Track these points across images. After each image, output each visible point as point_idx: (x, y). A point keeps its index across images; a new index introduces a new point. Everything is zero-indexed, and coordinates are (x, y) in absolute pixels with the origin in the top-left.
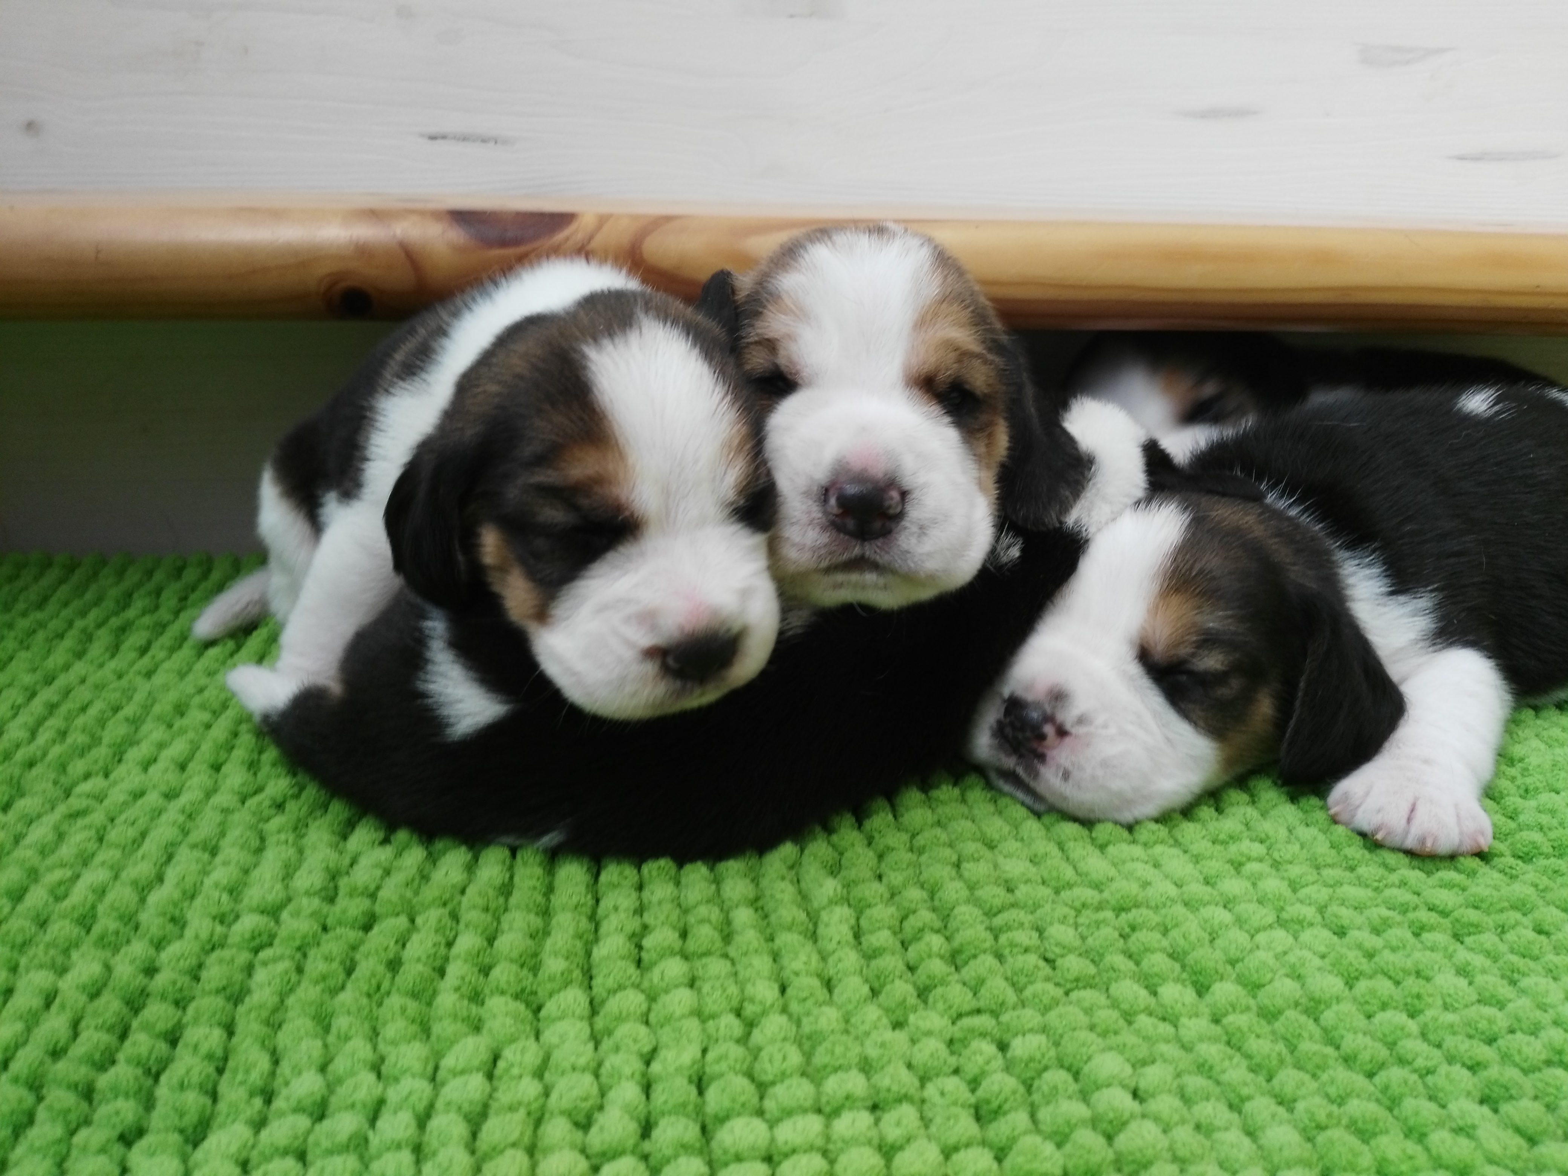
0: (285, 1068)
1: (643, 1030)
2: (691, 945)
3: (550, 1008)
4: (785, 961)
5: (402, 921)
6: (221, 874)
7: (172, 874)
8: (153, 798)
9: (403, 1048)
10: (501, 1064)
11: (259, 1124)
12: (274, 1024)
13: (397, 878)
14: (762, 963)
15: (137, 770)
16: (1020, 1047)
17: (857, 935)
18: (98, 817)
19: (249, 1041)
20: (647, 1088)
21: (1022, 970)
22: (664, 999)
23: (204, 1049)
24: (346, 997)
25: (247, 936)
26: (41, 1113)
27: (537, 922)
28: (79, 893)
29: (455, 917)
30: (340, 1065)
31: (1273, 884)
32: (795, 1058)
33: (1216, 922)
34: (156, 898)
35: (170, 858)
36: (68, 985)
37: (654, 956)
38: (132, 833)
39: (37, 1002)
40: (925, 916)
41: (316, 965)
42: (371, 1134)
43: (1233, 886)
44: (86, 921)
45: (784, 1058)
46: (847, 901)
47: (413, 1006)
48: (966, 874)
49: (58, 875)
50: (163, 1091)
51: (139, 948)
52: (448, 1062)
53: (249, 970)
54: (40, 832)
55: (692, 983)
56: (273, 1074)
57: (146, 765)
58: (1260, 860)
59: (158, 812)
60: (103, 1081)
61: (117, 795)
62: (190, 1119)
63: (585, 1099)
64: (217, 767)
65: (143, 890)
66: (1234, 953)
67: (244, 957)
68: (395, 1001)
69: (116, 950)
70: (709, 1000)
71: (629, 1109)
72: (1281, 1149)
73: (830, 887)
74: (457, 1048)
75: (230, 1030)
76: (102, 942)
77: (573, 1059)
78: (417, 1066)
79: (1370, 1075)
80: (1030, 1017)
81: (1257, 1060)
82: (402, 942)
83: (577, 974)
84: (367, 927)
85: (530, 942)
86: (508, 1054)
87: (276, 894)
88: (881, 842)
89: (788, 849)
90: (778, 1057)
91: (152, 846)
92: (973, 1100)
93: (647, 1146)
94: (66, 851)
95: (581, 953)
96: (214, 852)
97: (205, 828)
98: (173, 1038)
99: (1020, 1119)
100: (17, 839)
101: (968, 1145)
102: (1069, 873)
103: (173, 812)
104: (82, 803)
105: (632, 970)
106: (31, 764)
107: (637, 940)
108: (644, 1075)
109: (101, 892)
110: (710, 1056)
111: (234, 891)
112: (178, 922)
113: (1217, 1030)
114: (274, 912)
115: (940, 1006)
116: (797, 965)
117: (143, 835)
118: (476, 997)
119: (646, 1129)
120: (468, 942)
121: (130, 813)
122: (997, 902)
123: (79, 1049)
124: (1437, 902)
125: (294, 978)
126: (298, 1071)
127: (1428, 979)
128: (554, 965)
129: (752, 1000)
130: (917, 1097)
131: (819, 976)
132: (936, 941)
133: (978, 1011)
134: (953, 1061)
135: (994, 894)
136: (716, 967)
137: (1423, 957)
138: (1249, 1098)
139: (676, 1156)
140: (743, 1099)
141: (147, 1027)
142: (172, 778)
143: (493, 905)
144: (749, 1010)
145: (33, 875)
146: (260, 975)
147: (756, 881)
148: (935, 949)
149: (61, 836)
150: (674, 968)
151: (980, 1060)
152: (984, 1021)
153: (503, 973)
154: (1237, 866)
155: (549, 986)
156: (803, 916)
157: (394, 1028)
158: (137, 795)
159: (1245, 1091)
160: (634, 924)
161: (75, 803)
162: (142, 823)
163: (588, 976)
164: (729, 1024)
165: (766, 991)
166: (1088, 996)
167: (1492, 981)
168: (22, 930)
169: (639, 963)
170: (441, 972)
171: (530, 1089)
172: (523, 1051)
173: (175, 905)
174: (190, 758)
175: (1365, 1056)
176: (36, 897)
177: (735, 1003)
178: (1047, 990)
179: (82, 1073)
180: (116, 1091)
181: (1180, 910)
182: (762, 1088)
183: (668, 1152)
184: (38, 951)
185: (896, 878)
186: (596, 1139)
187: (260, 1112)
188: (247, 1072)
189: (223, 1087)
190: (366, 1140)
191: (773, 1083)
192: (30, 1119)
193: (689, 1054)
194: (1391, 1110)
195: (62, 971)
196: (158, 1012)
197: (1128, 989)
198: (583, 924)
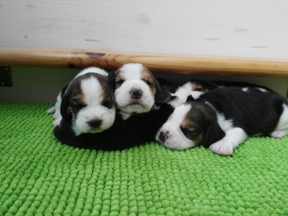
1: (99, 170)
4: (121, 163)
5: (69, 155)
7: (38, 147)
9: (66, 170)
10: (79, 173)
12: (49, 166)
13: (70, 150)
17: (133, 160)
18: (29, 139)
21: (154, 166)
22: (103, 167)
26: (17, 175)
29: (76, 155)
30: (57, 172)
33: (186, 162)
34: (36, 150)
35: (38, 145)
36: (22, 160)
37: (103, 161)
38: (33, 141)
39: (18, 162)
47: (69, 165)
48: (151, 154)
50: (33, 174)
52: (72, 172)
53: (47, 160)
54: (20, 141)
56: (48, 172)
57: (36, 133)
58: (196, 155)
60: (26, 172)
62: (37, 177)
64: (46, 134)
66: (187, 166)
68: (66, 165)
71: (95, 179)
72: (182, 190)
76: (27, 155)
77: (89, 173)
80: (153, 172)
81: (184, 180)
82: (68, 158)
83: (92, 163)
84: (64, 156)
88: (140, 149)
91: (36, 143)
92: (142, 181)
95: (93, 160)
96: (44, 145)
97: (44, 141)
98: (36, 167)
99: (147, 184)
100: (17, 141)
101: (139, 186)
102: (167, 154)
103: (39, 139)
106: (20, 132)
107: (101, 159)
108: (98, 175)
109: (28, 149)
110: (108, 174)
111: (47, 150)
112: (38, 153)
113: (180, 176)
114: (52, 153)
115: (142, 170)
116: (123, 164)
118: (78, 165)
119: (97, 182)
120: (78, 158)
121: (33, 139)
123: (23, 168)
125: (53, 161)
127: (214, 172)
128: (89, 161)
130: (134, 180)
131: (126, 165)
133: (147, 171)
134: (141, 177)
135: (154, 156)
136: (112, 163)
139: (100, 185)
140: (110, 179)
141: (32, 166)
142: (40, 134)
143: (82, 154)
144: (115, 169)
145: (19, 146)
147: (121, 153)
148: (143, 163)
149: (23, 142)
150: (106, 163)
151: (144, 176)
153: (81, 162)
154: (192, 155)
155: (88, 164)
156: (126, 158)
157: (65, 167)
158: (35, 137)
159: (181, 183)
161: (26, 137)
162: (35, 141)
163: (94, 163)
166: (163, 170)
168: (17, 153)
169: (101, 162)
170: (73, 162)
171: (82, 176)
172: (82, 171)
174: (43, 132)
176: (19, 149)
178: (156, 168)
179: (23, 170)
181: (181, 160)
182: (113, 178)
184: (19, 156)
185: (141, 153)
187: (46, 176)
188: (45, 172)
189: (42, 173)
190: (59, 181)
193: (105, 173)
195: (22, 158)
196: (34, 164)
197: (169, 170)
198: (94, 157)
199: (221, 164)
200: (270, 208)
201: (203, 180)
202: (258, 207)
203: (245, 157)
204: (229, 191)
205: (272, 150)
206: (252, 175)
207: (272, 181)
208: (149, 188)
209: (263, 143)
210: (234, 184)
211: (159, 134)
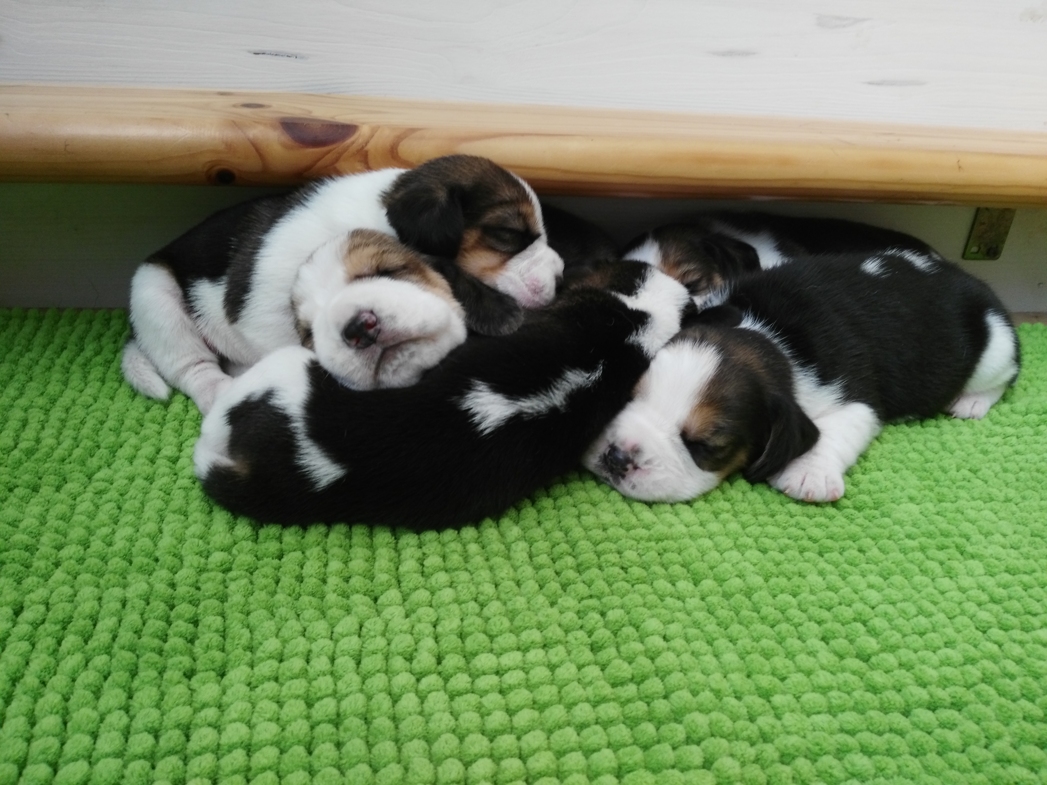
0: (258, 636)
2: (449, 565)
3: (382, 600)
5: (299, 554)
6: (194, 528)
8: (140, 482)
10: (364, 630)
11: (252, 665)
12: (245, 609)
14: (485, 574)
16: (612, 615)
17: (531, 557)
18: (113, 494)
19: (235, 622)
20: (436, 639)
21: (611, 575)
22: (438, 593)
23: (214, 627)
24: (280, 597)
25: (219, 564)
26: (142, 665)
27: (368, 553)
28: (119, 542)
32: (506, 623)
33: (705, 547)
44: (128, 558)
45: (502, 624)
46: (524, 538)
47: (315, 601)
49: (103, 531)
51: (162, 573)
52: (338, 629)
53: (225, 584)
55: (452, 585)
56: (252, 639)
59: (146, 491)
60: (167, 646)
61: (120, 480)
62: (217, 664)
63: (409, 647)
65: (154, 539)
66: (713, 563)
67: (220, 576)
68: (304, 598)
69: (150, 574)
70: (461, 594)
71: (430, 651)
72: (729, 664)
73: (515, 531)
74: (342, 622)
75: (224, 617)
78: (324, 633)
79: (772, 626)
80: (616, 600)
81: (721, 620)
82: (301, 566)
83: (394, 581)
84: (280, 557)
85: (367, 564)
86: (367, 624)
87: (227, 540)
90: (498, 623)
99: (612, 651)
105: (421, 579)
108: (434, 633)
110: (466, 623)
113: (703, 603)
122: (599, 538)
124: (813, 535)
127: (804, 577)
130: (564, 641)
131: (513, 580)
133: (591, 597)
135: (597, 534)
137: (803, 566)
138: (716, 639)
139: (455, 674)
152: (593, 602)
159: (715, 636)
160: (418, 554)
165: (488, 589)
167: (834, 579)
175: (771, 618)
183: (451, 671)
191: (497, 636)
194: (780, 643)
197: (662, 585)
204: (869, 651)
208: (626, 670)
209: (920, 446)
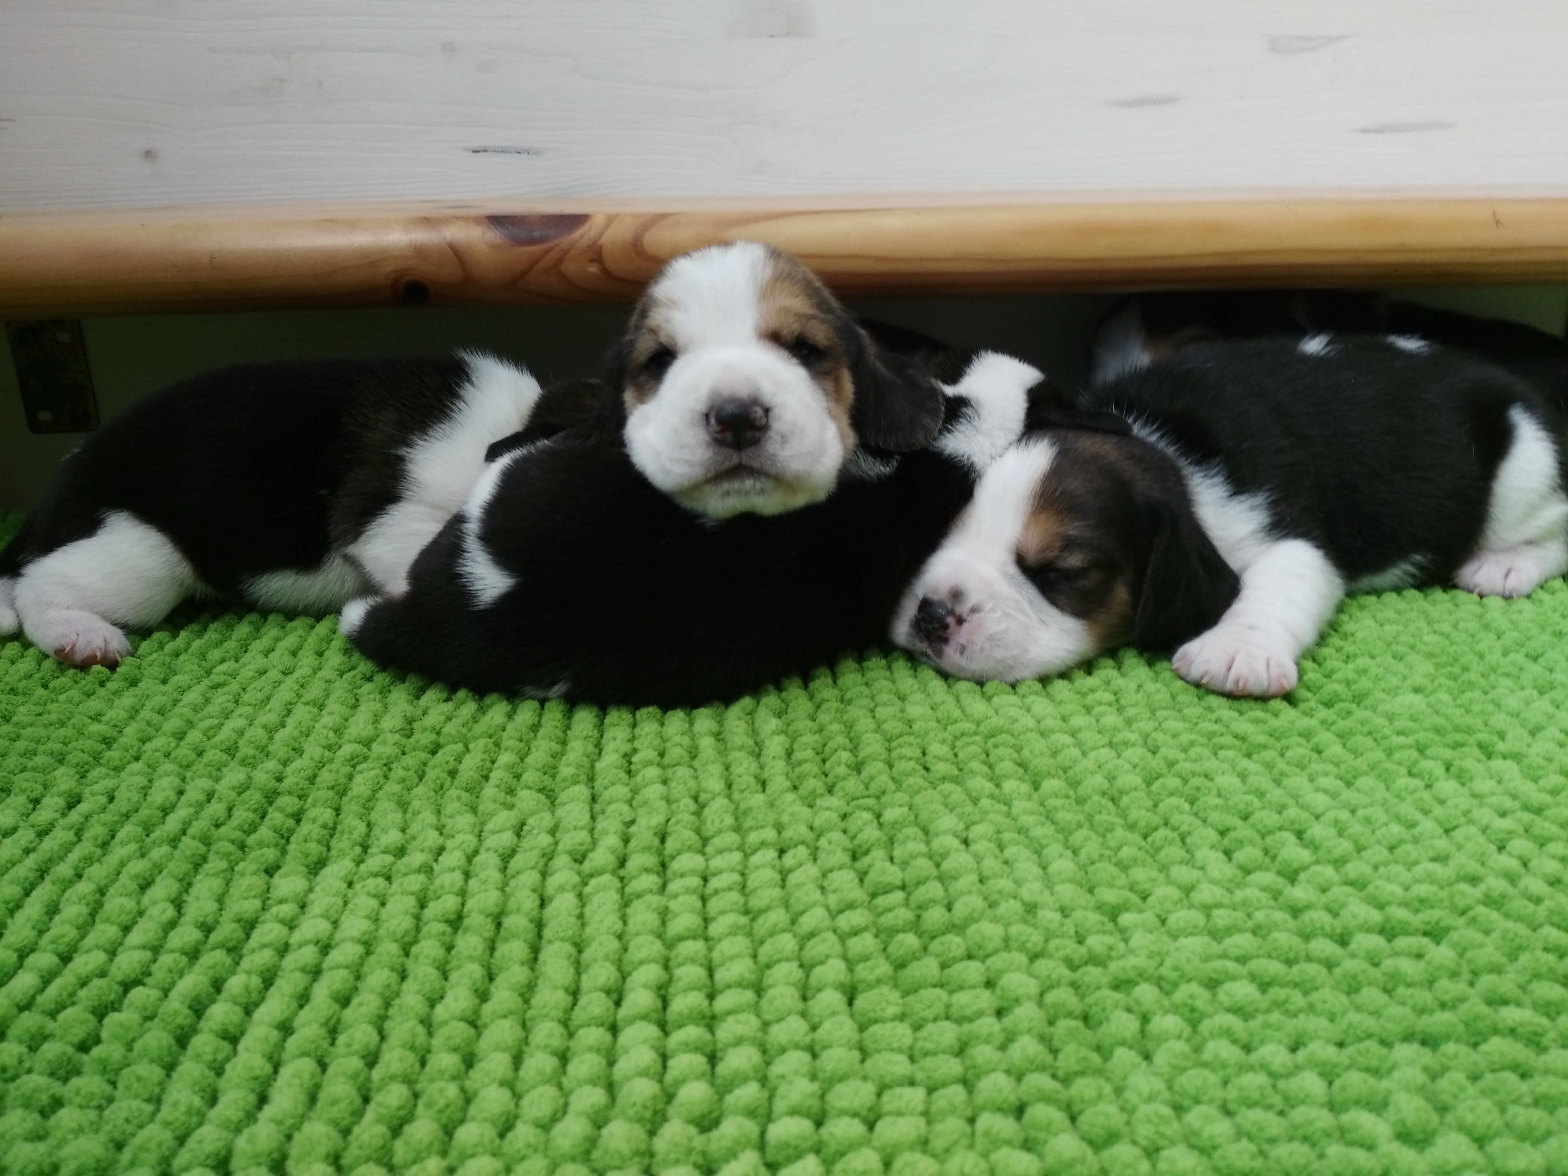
0: (376, 831)
1: (626, 808)
2: (667, 760)
3: (563, 797)
4: (732, 769)
5: (460, 747)
6: (327, 720)
7: (291, 722)
8: (273, 674)
9: (459, 818)
10: (526, 828)
11: (359, 862)
12: (369, 803)
13: (457, 722)
14: (716, 769)
15: (260, 656)
16: (889, 815)
17: (789, 753)
18: (234, 687)
19: (351, 816)
20: (626, 840)
21: (903, 772)
22: (644, 791)
23: (321, 820)
24: (420, 790)
25: (348, 757)
26: (211, 857)
28: (226, 733)
29: (497, 744)
30: (414, 829)
31: (1111, 719)
32: (729, 821)
34: (281, 735)
35: (289, 712)
36: (222, 787)
37: (639, 766)
38: (260, 696)
39: (202, 797)
40: (841, 740)
41: (398, 772)
42: (435, 865)
43: (1080, 720)
44: (231, 750)
45: (722, 821)
46: (784, 732)
47: (465, 796)
48: (877, 715)
49: (208, 722)
50: (292, 847)
51: (271, 765)
52: (490, 826)
53: (350, 777)
54: (193, 696)
55: (665, 782)
56: (368, 835)
57: (267, 653)
58: (1110, 705)
59: (278, 684)
60: (251, 840)
61: (247, 673)
62: (312, 859)
63: (582, 845)
64: (320, 654)
65: (271, 731)
66: (1067, 763)
67: (347, 769)
68: (453, 793)
69: (254, 767)
70: (675, 791)
71: (611, 851)
73: (773, 723)
74: (495, 819)
75: (338, 811)
76: (243, 762)
77: (575, 823)
78: (468, 828)
80: (901, 798)
82: (459, 760)
83: (583, 777)
84: (434, 753)
85: (550, 759)
86: (531, 821)
87: (368, 732)
88: (818, 697)
89: (747, 702)
90: (717, 821)
91: (277, 704)
92: (850, 846)
93: (622, 872)
94: (213, 708)
95: (587, 765)
96: (321, 707)
97: (314, 691)
98: (298, 817)
99: (880, 855)
100: (175, 702)
101: (840, 868)
102: (957, 713)
103: (290, 682)
104: (221, 679)
105: (623, 775)
106: (177, 655)
107: (628, 757)
108: (624, 834)
109: (241, 733)
110: (670, 823)
111: (338, 731)
112: (298, 751)
113: (1042, 809)
114: (367, 743)
115: (841, 794)
116: (740, 770)
117: (268, 698)
118: (511, 792)
119: (622, 862)
120: (505, 758)
121: (258, 684)
123: (235, 822)
125: (382, 781)
126: (385, 830)
128: (566, 771)
129: (706, 791)
130: (811, 844)
132: (845, 756)
133: (868, 797)
134: (843, 825)
135: (896, 728)
136: (683, 772)
140: (689, 843)
141: (281, 810)
142: (288, 660)
143: (525, 738)
144: (703, 797)
145: (190, 724)
146: (358, 779)
147: (720, 723)
148: (844, 760)
149: (207, 701)
150: (653, 772)
151: (859, 822)
152: (869, 802)
153: (530, 776)
154: (1088, 709)
155: (562, 785)
156: (751, 742)
157: (451, 807)
158: (262, 673)
160: (627, 748)
161: (215, 678)
162: (267, 691)
163: (591, 779)
164: (687, 803)
165: (715, 784)
166: (948, 787)
168: (186, 756)
169: (629, 772)
170: (486, 778)
171: (545, 840)
172: (541, 819)
173: (295, 739)
174: (300, 648)
176: (194, 736)
177: (693, 793)
178: (916, 781)
179: (238, 834)
180: (261, 845)
181: (1034, 736)
182: (705, 841)
184: (199, 766)
185: (824, 717)
186: (587, 866)
187: (359, 856)
188: (351, 833)
189: (334, 843)
190: (432, 870)
191: (713, 837)
192: (205, 859)
193: (656, 820)
195: (217, 780)
196: (287, 802)
197: (979, 783)
198: (591, 748)
199: (1243, 739)
200: (1510, 924)
201: (1157, 820)
202: (1447, 930)
203: (1359, 699)
204: (1295, 865)
205: (1494, 658)
206: (1403, 782)
207: (1508, 803)
208: (894, 874)
209: (1446, 628)
210: (1317, 831)
211: (909, 610)
